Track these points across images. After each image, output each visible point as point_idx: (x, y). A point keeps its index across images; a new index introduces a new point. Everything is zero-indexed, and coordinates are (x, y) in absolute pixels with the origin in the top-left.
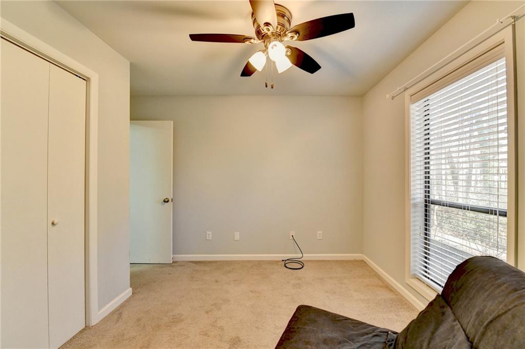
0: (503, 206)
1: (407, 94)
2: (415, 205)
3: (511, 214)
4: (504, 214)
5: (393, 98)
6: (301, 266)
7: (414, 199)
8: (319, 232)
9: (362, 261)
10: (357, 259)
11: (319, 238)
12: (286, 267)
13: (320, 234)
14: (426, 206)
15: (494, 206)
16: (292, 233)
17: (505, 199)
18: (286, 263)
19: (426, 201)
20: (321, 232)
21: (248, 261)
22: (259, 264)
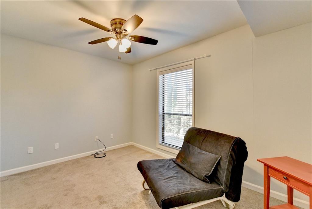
0: (191, 113)
1: (158, 71)
2: (160, 115)
3: (193, 116)
4: (191, 116)
5: (150, 71)
6: (105, 155)
7: (160, 113)
8: (111, 134)
9: (132, 145)
10: (129, 145)
11: (111, 138)
12: (96, 157)
13: (112, 135)
14: (163, 115)
15: (188, 113)
16: (97, 137)
17: (192, 111)
18: (95, 156)
19: (163, 113)
20: (112, 134)
21: (67, 161)
22: (77, 161)
